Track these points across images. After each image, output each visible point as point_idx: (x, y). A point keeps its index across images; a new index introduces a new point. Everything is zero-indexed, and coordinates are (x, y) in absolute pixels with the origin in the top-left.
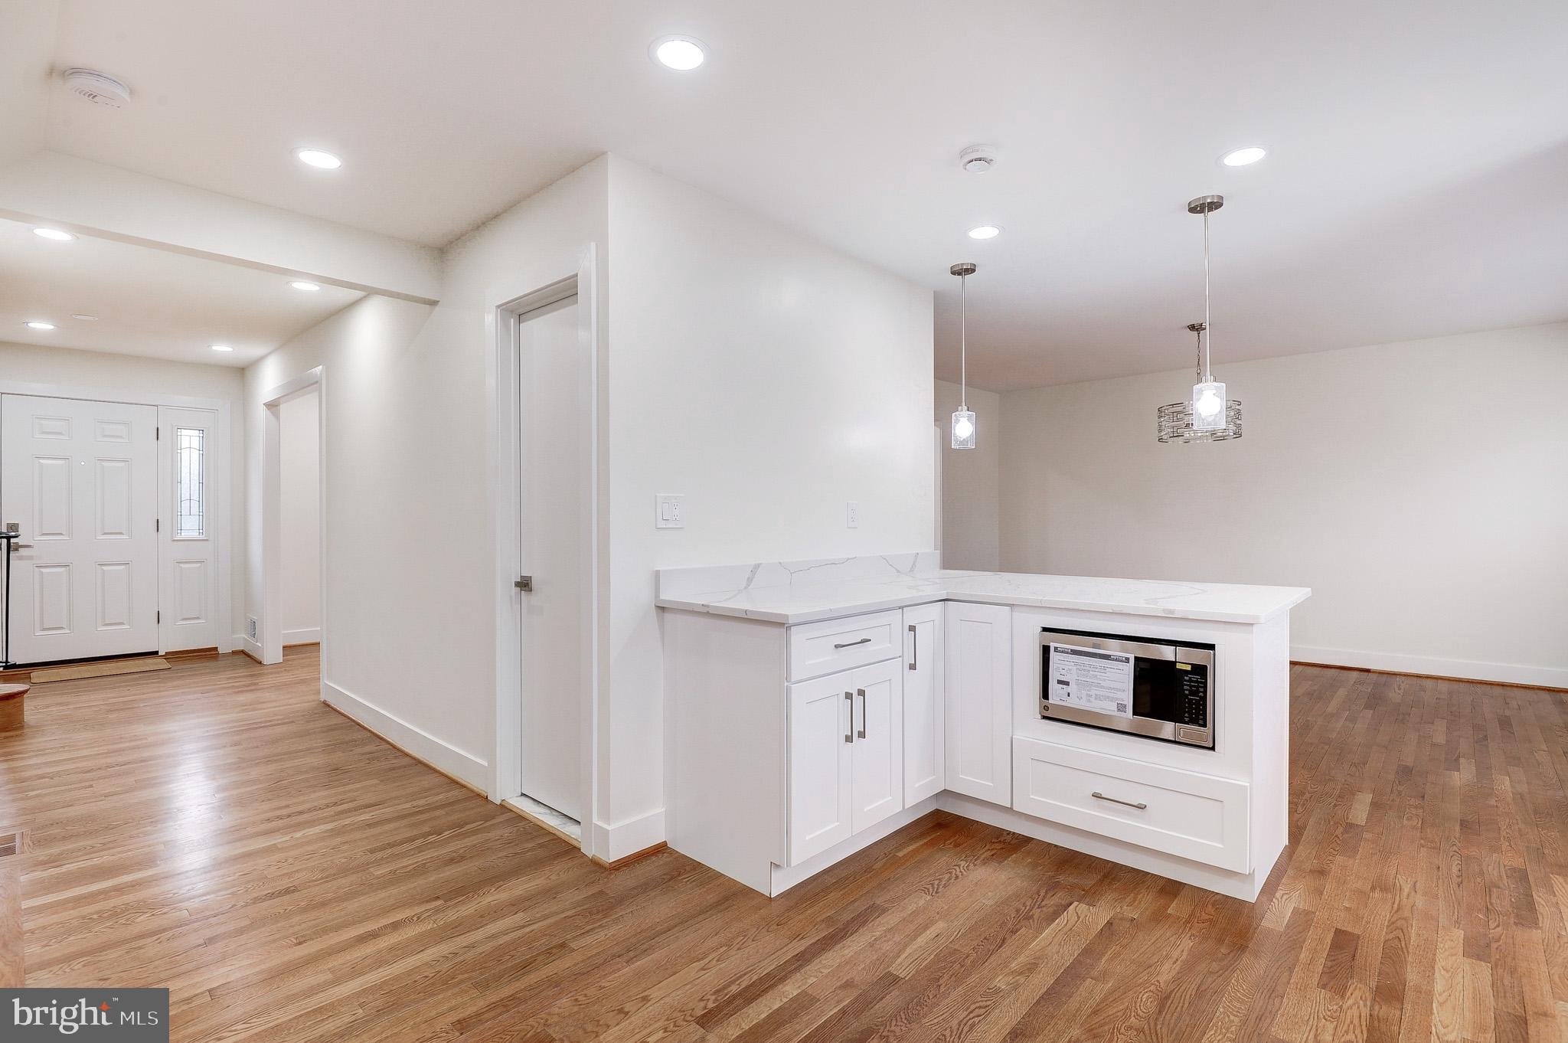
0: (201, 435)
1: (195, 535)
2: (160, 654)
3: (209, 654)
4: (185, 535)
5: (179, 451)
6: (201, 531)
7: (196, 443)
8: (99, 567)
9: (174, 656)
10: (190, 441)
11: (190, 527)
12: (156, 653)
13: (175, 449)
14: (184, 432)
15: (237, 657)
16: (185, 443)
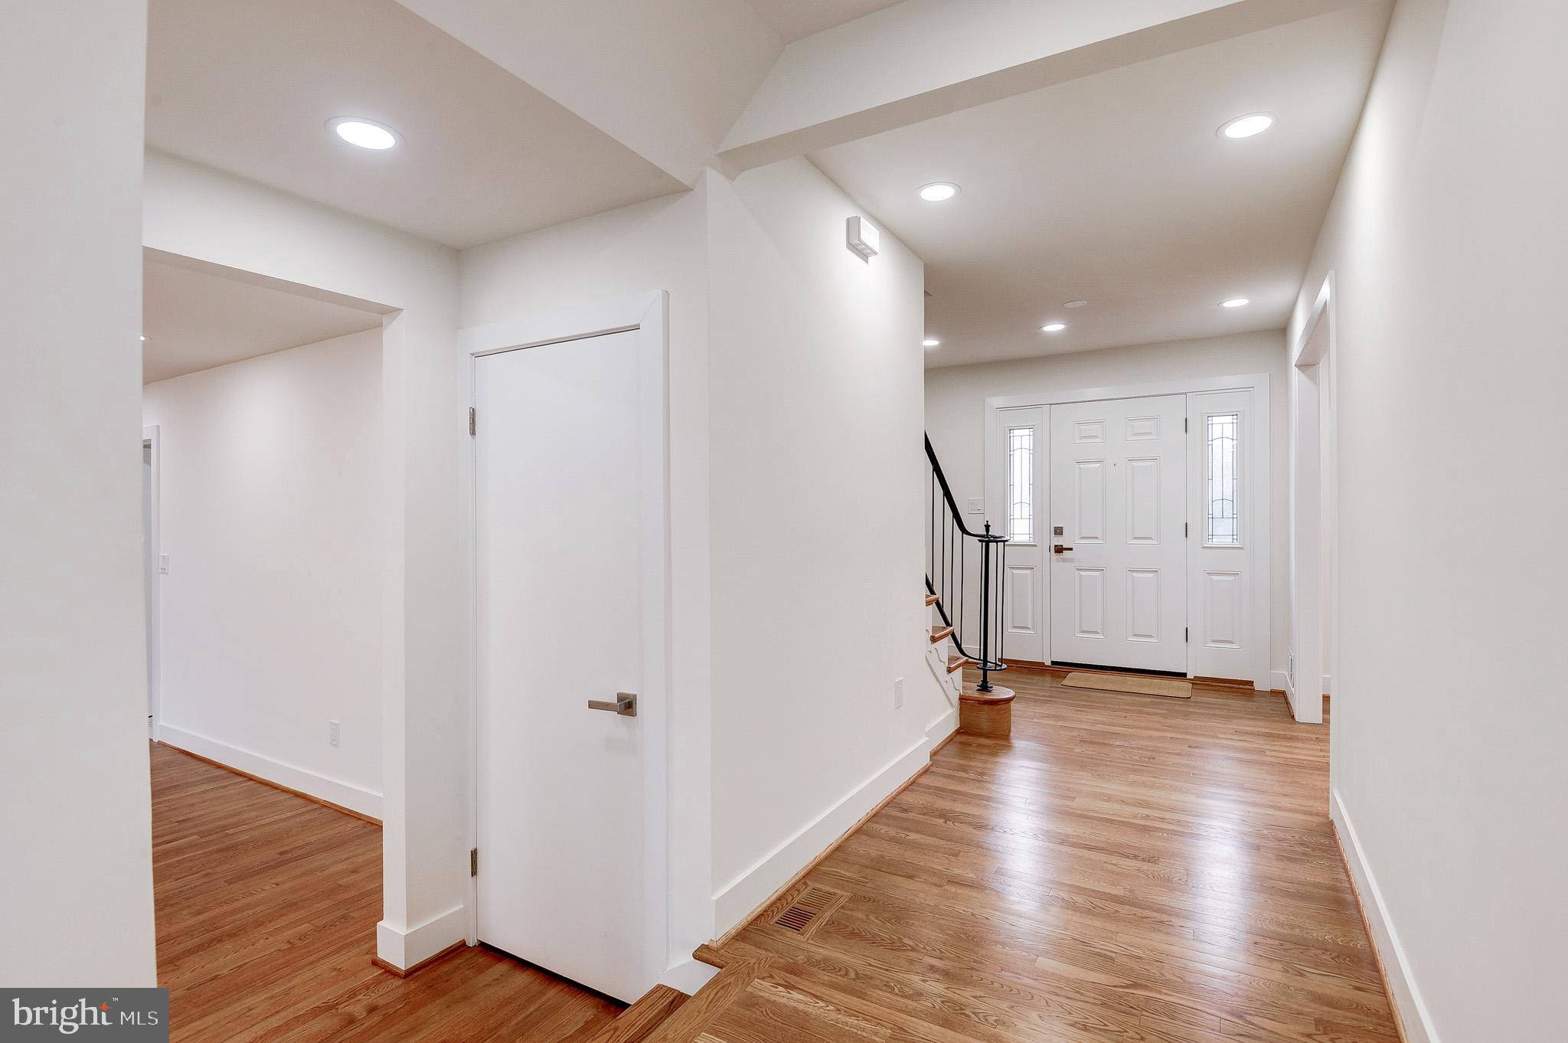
0: (1235, 421)
1: (1228, 541)
2: (1188, 677)
3: (1241, 689)
4: (1217, 542)
5: (1210, 443)
6: (1235, 537)
7: (1229, 431)
8: (1130, 572)
9: (1205, 684)
10: (1222, 428)
11: (1223, 532)
12: (1184, 675)
13: (1205, 442)
14: (1216, 420)
15: (1273, 699)
16: (1216, 432)
